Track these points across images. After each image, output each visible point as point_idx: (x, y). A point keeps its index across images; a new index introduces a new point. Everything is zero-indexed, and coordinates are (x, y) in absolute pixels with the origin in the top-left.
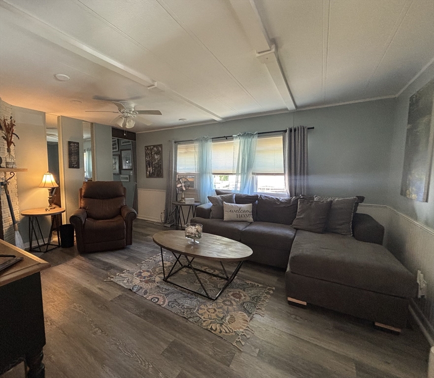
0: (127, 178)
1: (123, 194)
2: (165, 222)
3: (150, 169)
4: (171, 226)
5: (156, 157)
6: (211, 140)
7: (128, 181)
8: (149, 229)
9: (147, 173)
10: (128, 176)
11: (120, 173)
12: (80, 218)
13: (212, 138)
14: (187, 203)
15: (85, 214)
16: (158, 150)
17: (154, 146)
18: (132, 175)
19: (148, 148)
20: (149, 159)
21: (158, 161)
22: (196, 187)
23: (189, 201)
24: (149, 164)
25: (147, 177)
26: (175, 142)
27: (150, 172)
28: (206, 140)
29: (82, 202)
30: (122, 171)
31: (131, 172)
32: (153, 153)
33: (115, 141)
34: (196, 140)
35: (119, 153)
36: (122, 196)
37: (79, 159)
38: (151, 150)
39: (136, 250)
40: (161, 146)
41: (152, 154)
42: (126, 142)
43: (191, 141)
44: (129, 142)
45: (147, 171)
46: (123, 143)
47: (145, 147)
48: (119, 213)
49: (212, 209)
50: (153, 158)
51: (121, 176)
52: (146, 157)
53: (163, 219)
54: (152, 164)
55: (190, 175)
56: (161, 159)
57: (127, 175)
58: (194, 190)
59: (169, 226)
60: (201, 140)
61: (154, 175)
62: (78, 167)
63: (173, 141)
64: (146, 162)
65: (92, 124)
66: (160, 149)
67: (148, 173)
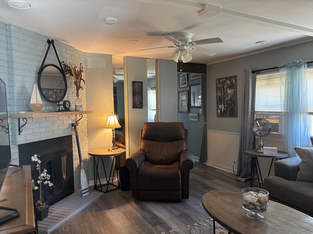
0: (195, 117)
1: (184, 137)
2: (239, 175)
3: (222, 107)
4: (245, 181)
5: (229, 91)
6: (306, 65)
7: (197, 120)
8: (217, 181)
9: (217, 112)
10: (197, 115)
11: (189, 111)
12: (134, 162)
13: (308, 63)
14: (266, 153)
15: (143, 157)
16: (232, 82)
17: (227, 78)
18: (201, 113)
19: (219, 82)
20: (220, 95)
21: (232, 96)
22: (282, 131)
23: (268, 150)
24: (220, 100)
25: (218, 116)
26: (253, 72)
27: (221, 110)
28: (298, 66)
29: (142, 144)
30: (191, 109)
31: (201, 110)
32: (225, 87)
33: (185, 76)
34: (283, 67)
35: (188, 89)
36: (182, 139)
37: (142, 99)
38: (223, 83)
39: (192, 206)
40: (235, 77)
41: (224, 89)
42: (195, 76)
43: (275, 69)
44: (198, 76)
45: (218, 109)
46: (192, 77)
47: (216, 80)
48: (177, 159)
49: (301, 167)
50: (226, 93)
51: (190, 114)
52: (217, 92)
53: (236, 170)
54: (224, 100)
55: (272, 115)
56: (235, 95)
57: (195, 113)
58: (280, 136)
59: (243, 180)
60: (291, 67)
61: (226, 113)
62: (141, 107)
63: (250, 71)
64: (217, 97)
65: (157, 60)
66: (234, 81)
67: (219, 111)
